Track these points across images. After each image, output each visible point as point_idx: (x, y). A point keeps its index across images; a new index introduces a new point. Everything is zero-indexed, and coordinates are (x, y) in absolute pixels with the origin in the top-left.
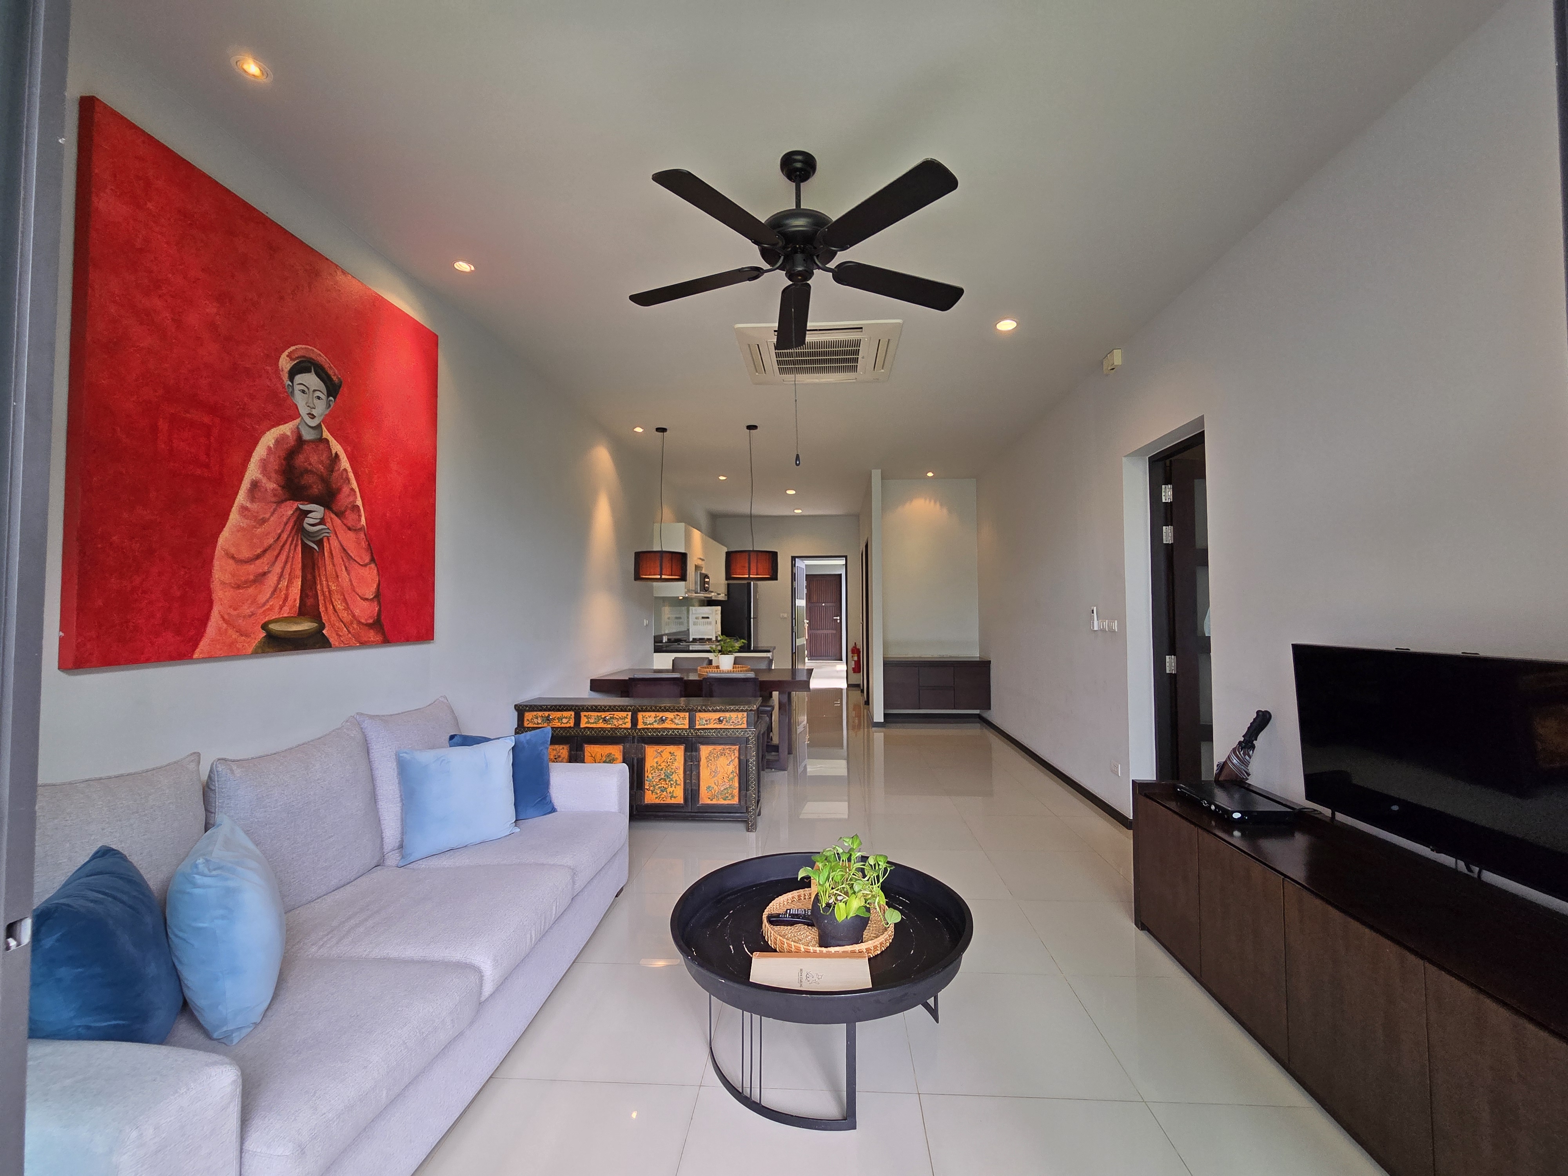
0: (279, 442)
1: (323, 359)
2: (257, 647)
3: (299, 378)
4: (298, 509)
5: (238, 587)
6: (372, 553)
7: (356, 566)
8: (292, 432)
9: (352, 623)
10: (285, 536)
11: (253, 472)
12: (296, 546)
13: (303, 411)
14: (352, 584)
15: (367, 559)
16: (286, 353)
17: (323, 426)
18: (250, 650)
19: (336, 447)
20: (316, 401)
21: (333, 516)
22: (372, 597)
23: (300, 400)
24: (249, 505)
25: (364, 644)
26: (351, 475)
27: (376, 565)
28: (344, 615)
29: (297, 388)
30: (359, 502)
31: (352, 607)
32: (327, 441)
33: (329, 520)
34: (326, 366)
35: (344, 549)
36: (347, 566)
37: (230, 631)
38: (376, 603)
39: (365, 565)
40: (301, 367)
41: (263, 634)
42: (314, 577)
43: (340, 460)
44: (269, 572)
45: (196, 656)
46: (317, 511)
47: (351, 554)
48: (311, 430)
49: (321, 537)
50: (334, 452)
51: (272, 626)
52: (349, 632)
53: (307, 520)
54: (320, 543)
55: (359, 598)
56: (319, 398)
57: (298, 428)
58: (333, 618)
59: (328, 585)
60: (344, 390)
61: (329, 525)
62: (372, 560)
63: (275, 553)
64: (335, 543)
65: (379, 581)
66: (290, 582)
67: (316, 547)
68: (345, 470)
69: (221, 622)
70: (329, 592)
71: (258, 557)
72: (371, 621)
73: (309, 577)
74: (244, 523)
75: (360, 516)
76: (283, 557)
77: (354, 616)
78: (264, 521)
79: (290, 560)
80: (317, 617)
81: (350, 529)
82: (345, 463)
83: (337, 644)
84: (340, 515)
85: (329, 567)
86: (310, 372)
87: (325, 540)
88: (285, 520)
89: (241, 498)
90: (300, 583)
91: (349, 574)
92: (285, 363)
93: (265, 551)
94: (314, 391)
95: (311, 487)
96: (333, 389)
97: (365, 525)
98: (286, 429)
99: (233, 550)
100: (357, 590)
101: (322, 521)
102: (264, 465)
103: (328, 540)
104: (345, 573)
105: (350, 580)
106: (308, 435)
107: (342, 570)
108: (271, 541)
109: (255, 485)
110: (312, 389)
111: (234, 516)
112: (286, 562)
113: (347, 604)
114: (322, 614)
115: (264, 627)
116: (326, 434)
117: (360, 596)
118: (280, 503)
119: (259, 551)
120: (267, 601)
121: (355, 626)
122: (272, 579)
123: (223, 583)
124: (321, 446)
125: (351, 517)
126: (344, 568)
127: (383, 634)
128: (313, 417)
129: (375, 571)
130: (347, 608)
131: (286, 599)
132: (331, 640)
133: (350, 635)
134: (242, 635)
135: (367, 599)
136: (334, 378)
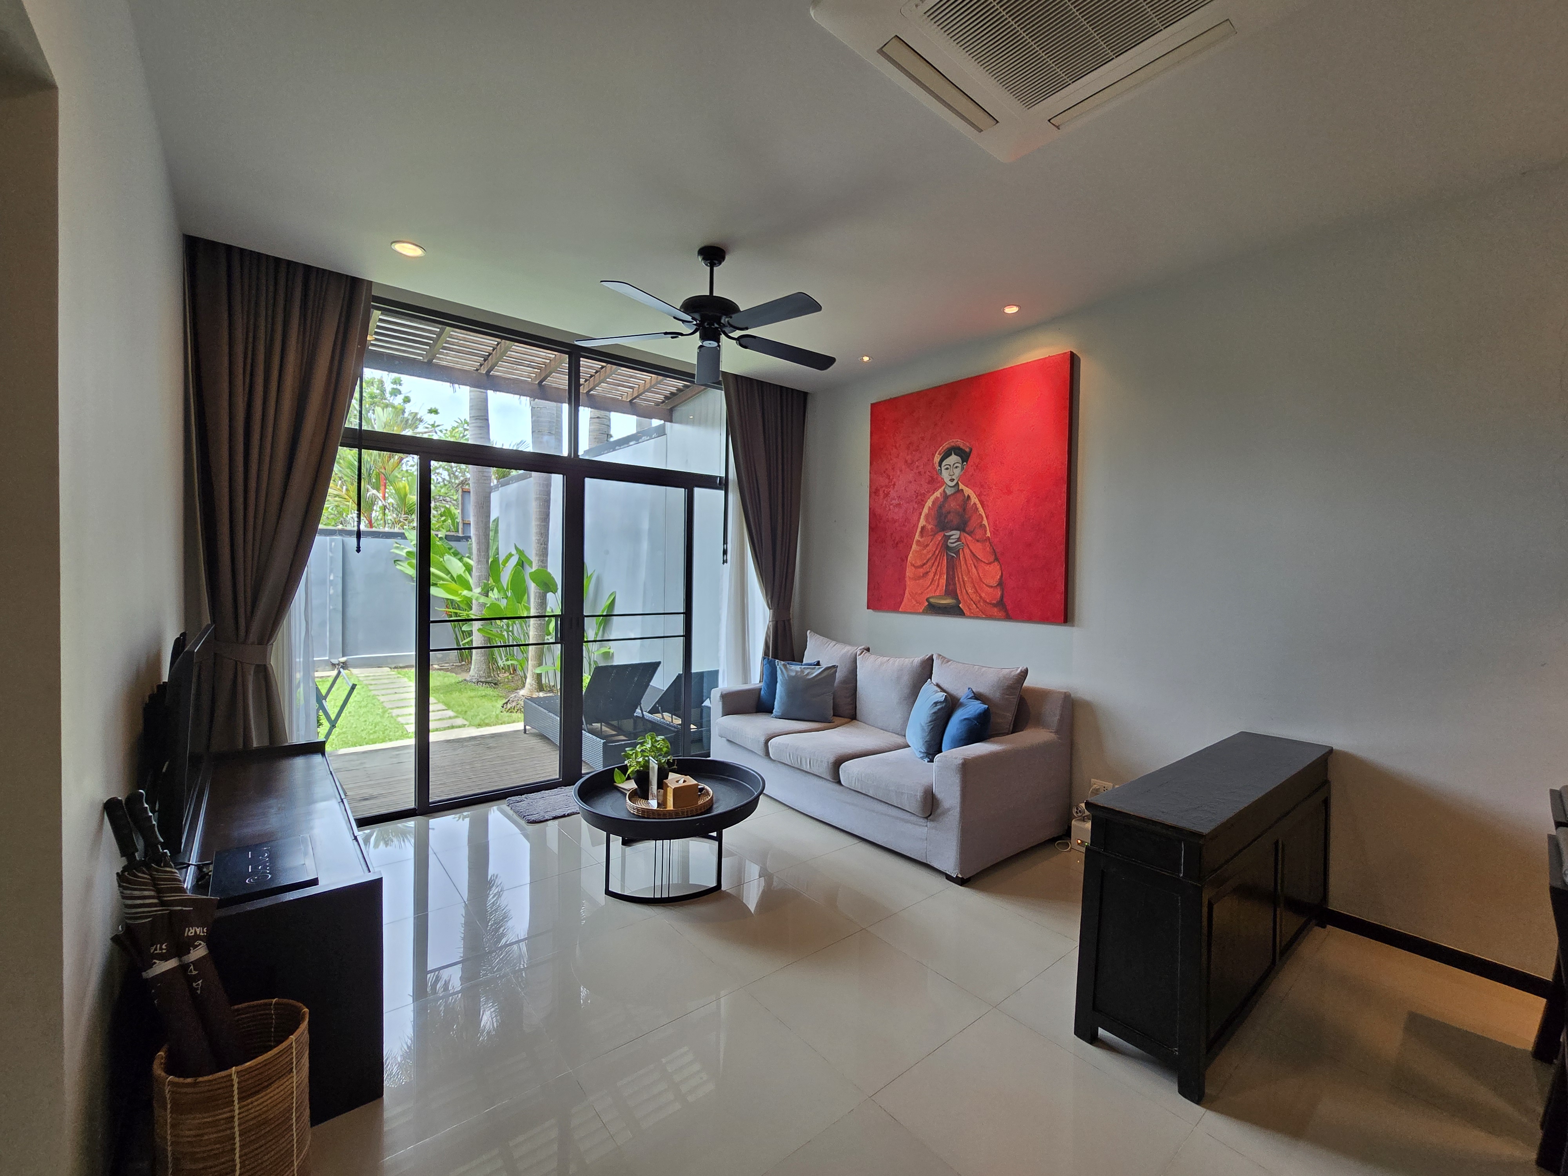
0: (934, 503)
1: (960, 443)
2: (924, 609)
3: (944, 463)
4: (944, 535)
5: (916, 580)
6: (996, 555)
7: (983, 564)
8: (941, 495)
9: (979, 602)
10: (937, 552)
11: (922, 522)
12: (944, 556)
13: (947, 480)
14: (979, 576)
15: (992, 559)
16: (938, 452)
17: (959, 482)
18: (921, 611)
19: (968, 491)
20: (955, 470)
21: (965, 534)
22: (995, 585)
23: (945, 475)
24: (920, 539)
25: (990, 617)
26: (979, 506)
27: (999, 563)
28: (974, 597)
29: (943, 469)
30: (985, 522)
31: (979, 591)
32: (962, 490)
33: (963, 538)
34: (961, 446)
35: (974, 555)
36: (976, 564)
37: (913, 601)
38: (999, 589)
39: (990, 564)
40: (947, 455)
41: (927, 603)
42: (954, 574)
43: (970, 499)
44: (930, 572)
45: (900, 610)
46: (956, 534)
47: (979, 557)
48: (952, 488)
49: (958, 549)
50: (966, 495)
51: (931, 600)
52: (977, 607)
53: (950, 541)
54: (957, 553)
55: (984, 586)
56: (956, 467)
57: (944, 491)
58: (966, 597)
59: (963, 578)
60: (974, 452)
61: (963, 541)
62: (996, 559)
63: (933, 561)
64: (967, 551)
65: (1002, 573)
66: (940, 576)
67: (954, 555)
68: (975, 504)
69: (909, 596)
70: (963, 581)
71: (924, 564)
72: (995, 602)
73: (951, 573)
74: (918, 548)
75: (986, 531)
76: (936, 563)
77: (981, 597)
78: (927, 545)
79: (940, 564)
80: (955, 596)
81: (978, 541)
82: (974, 499)
83: (968, 614)
84: (970, 533)
85: (964, 567)
86: (951, 454)
87: (961, 551)
88: (937, 543)
89: (917, 537)
90: (945, 577)
91: (977, 570)
92: (937, 458)
93: (927, 562)
94: (954, 464)
95: (952, 521)
96: (965, 456)
97: (989, 536)
98: (937, 494)
99: (913, 562)
100: (983, 580)
101: (959, 540)
102: (927, 517)
103: (963, 550)
104: (974, 570)
105: (978, 573)
106: (949, 492)
107: (972, 568)
108: (931, 555)
109: (923, 528)
110: (952, 466)
111: (914, 546)
112: (938, 566)
113: (976, 589)
114: (959, 595)
115: (927, 600)
116: (961, 486)
117: (986, 585)
118: (934, 535)
119: (925, 561)
120: (929, 586)
121: (982, 604)
122: (931, 575)
123: (910, 578)
124: (958, 495)
125: (979, 534)
126: (973, 567)
127: (1006, 611)
128: (954, 480)
129: (999, 566)
130: (976, 592)
131: (938, 586)
132: (964, 611)
133: (978, 610)
134: (917, 603)
135: (992, 587)
136: (967, 450)
